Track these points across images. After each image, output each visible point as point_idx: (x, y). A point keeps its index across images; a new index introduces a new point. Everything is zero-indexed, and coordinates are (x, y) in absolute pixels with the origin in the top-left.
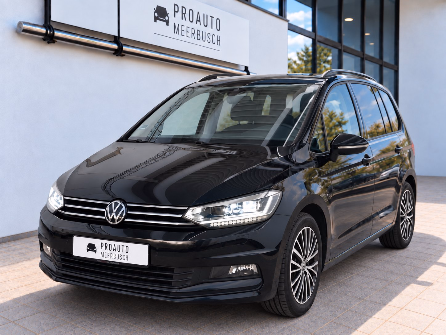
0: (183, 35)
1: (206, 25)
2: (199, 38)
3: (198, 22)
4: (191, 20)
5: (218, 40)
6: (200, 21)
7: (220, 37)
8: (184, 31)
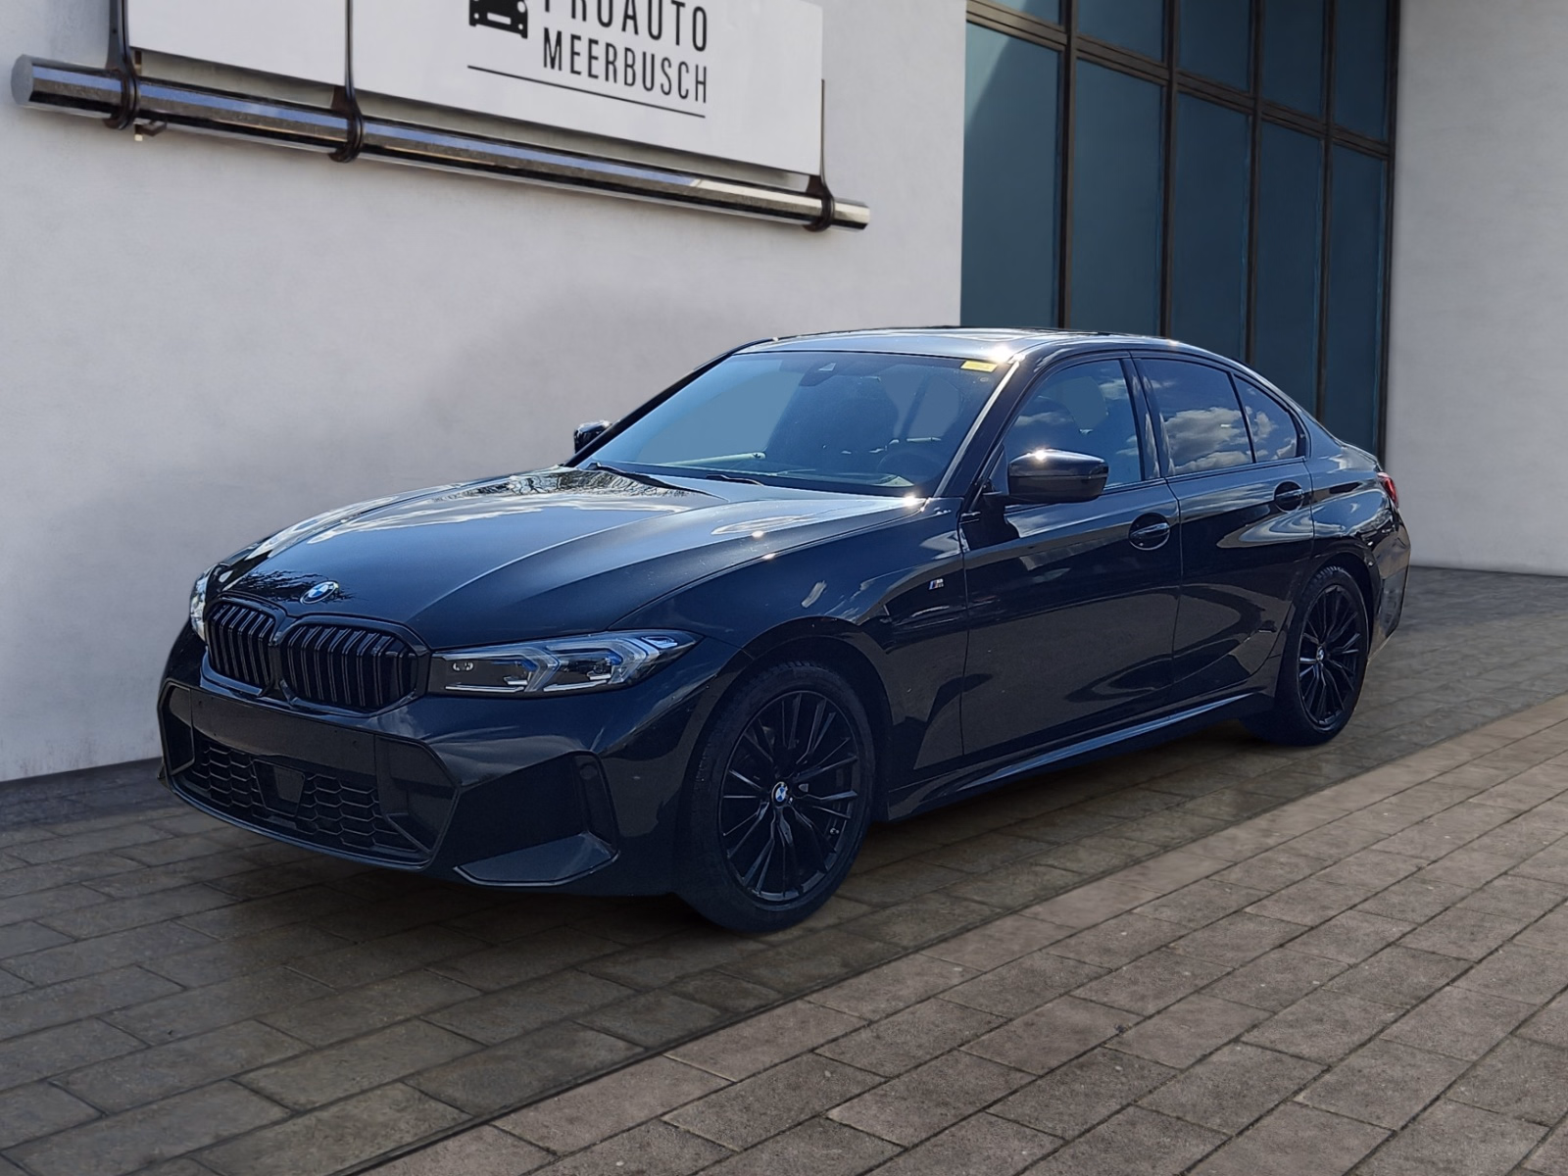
0: (576, 69)
1: (655, 32)
2: (630, 81)
3: (630, 23)
4: (605, 19)
5: (697, 82)
6: (634, 18)
7: (705, 69)
8: (578, 54)
